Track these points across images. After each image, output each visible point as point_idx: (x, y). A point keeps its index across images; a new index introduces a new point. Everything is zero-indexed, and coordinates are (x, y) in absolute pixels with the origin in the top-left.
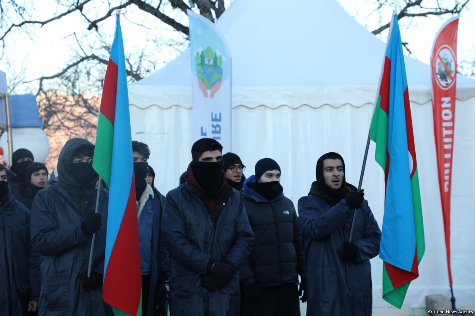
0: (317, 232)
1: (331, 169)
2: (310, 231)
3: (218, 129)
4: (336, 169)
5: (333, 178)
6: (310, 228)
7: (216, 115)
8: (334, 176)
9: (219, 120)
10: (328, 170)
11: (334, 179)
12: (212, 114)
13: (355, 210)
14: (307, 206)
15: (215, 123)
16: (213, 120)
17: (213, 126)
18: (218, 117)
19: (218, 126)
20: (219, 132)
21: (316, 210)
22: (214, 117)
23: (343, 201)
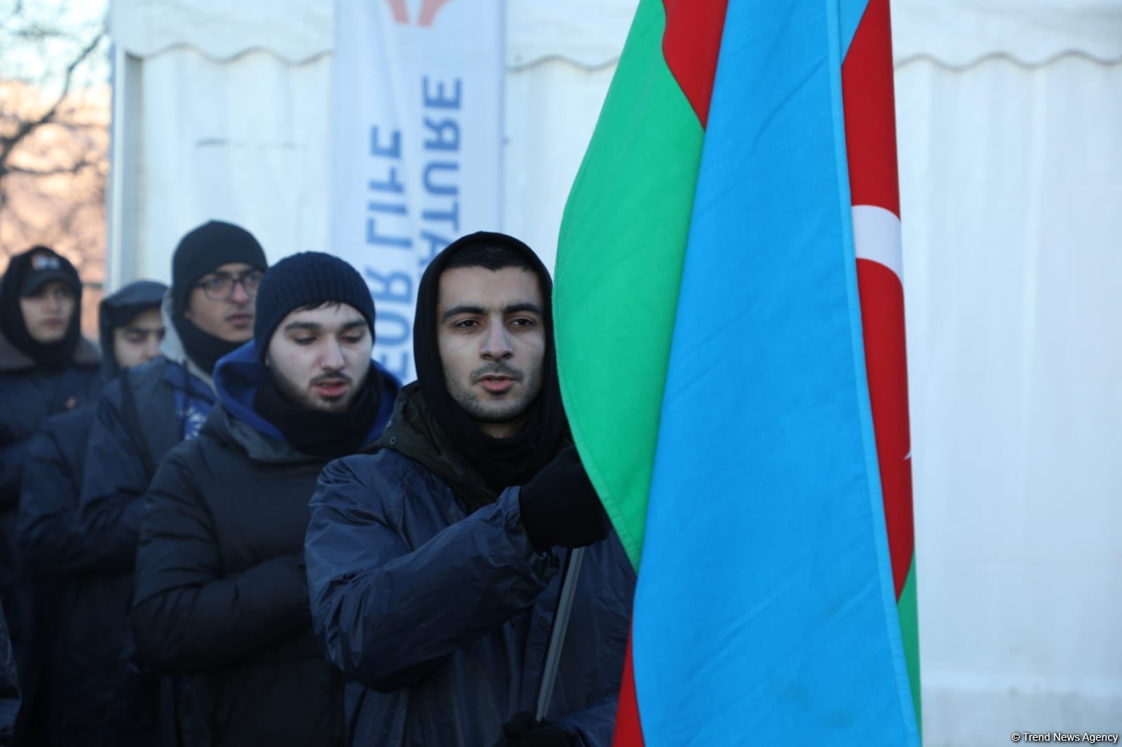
0: (357, 645)
1: (474, 318)
2: (329, 635)
3: (448, 135)
4: (496, 321)
5: (482, 364)
6: (328, 621)
7: (441, 88)
8: (486, 356)
9: (455, 104)
10: (457, 326)
11: (486, 369)
12: (425, 82)
13: (575, 552)
14: (342, 506)
15: (438, 115)
16: (429, 103)
17: (429, 124)
18: (449, 94)
19: (451, 125)
20: (454, 146)
21: (389, 525)
22: (433, 93)
23: (511, 496)
